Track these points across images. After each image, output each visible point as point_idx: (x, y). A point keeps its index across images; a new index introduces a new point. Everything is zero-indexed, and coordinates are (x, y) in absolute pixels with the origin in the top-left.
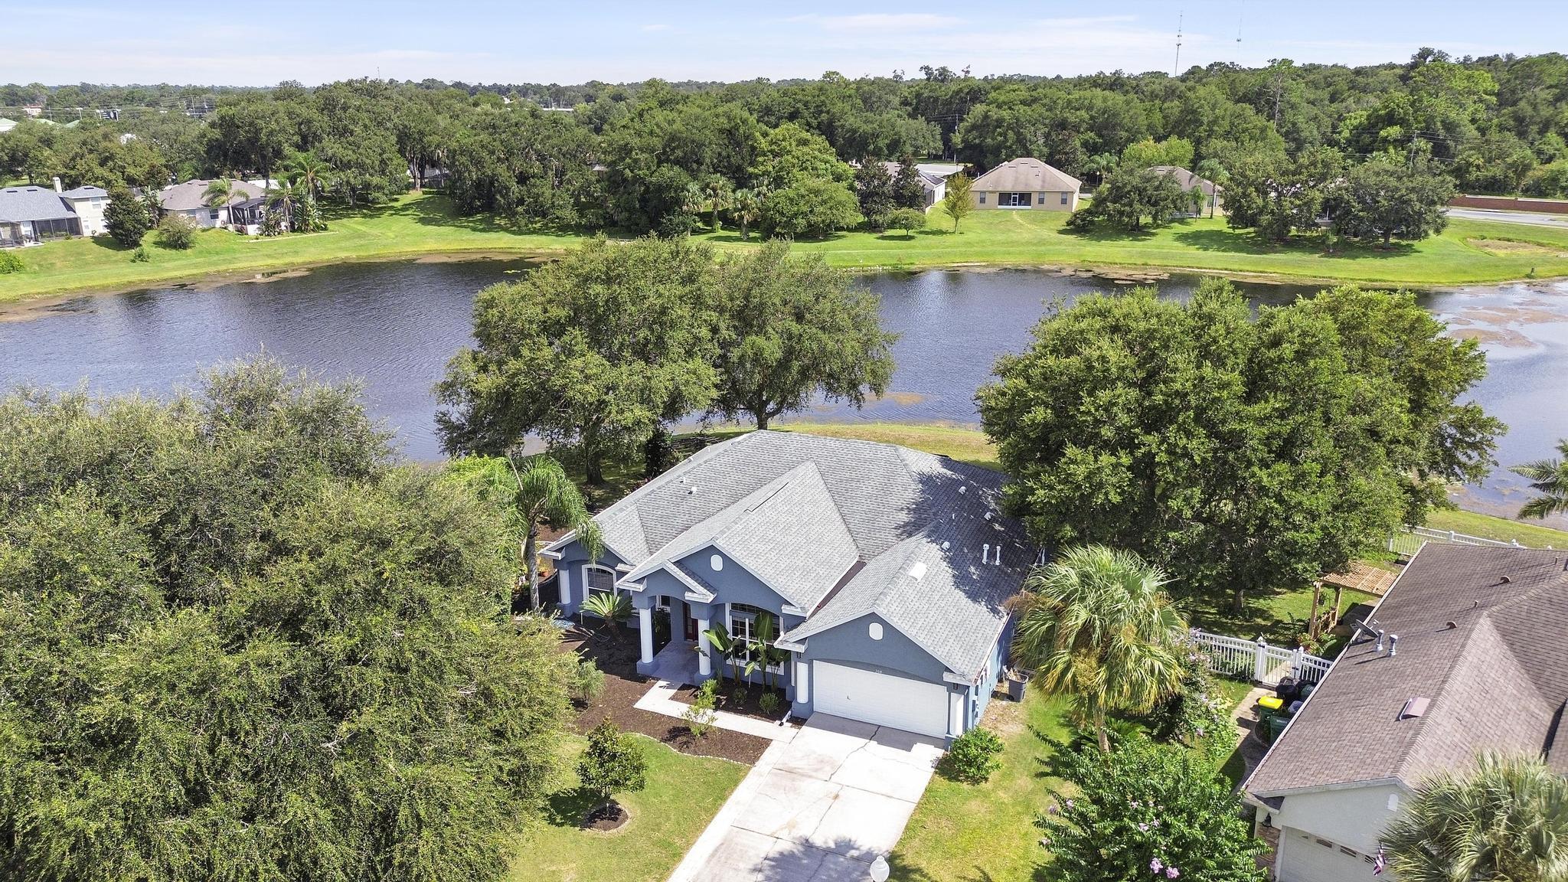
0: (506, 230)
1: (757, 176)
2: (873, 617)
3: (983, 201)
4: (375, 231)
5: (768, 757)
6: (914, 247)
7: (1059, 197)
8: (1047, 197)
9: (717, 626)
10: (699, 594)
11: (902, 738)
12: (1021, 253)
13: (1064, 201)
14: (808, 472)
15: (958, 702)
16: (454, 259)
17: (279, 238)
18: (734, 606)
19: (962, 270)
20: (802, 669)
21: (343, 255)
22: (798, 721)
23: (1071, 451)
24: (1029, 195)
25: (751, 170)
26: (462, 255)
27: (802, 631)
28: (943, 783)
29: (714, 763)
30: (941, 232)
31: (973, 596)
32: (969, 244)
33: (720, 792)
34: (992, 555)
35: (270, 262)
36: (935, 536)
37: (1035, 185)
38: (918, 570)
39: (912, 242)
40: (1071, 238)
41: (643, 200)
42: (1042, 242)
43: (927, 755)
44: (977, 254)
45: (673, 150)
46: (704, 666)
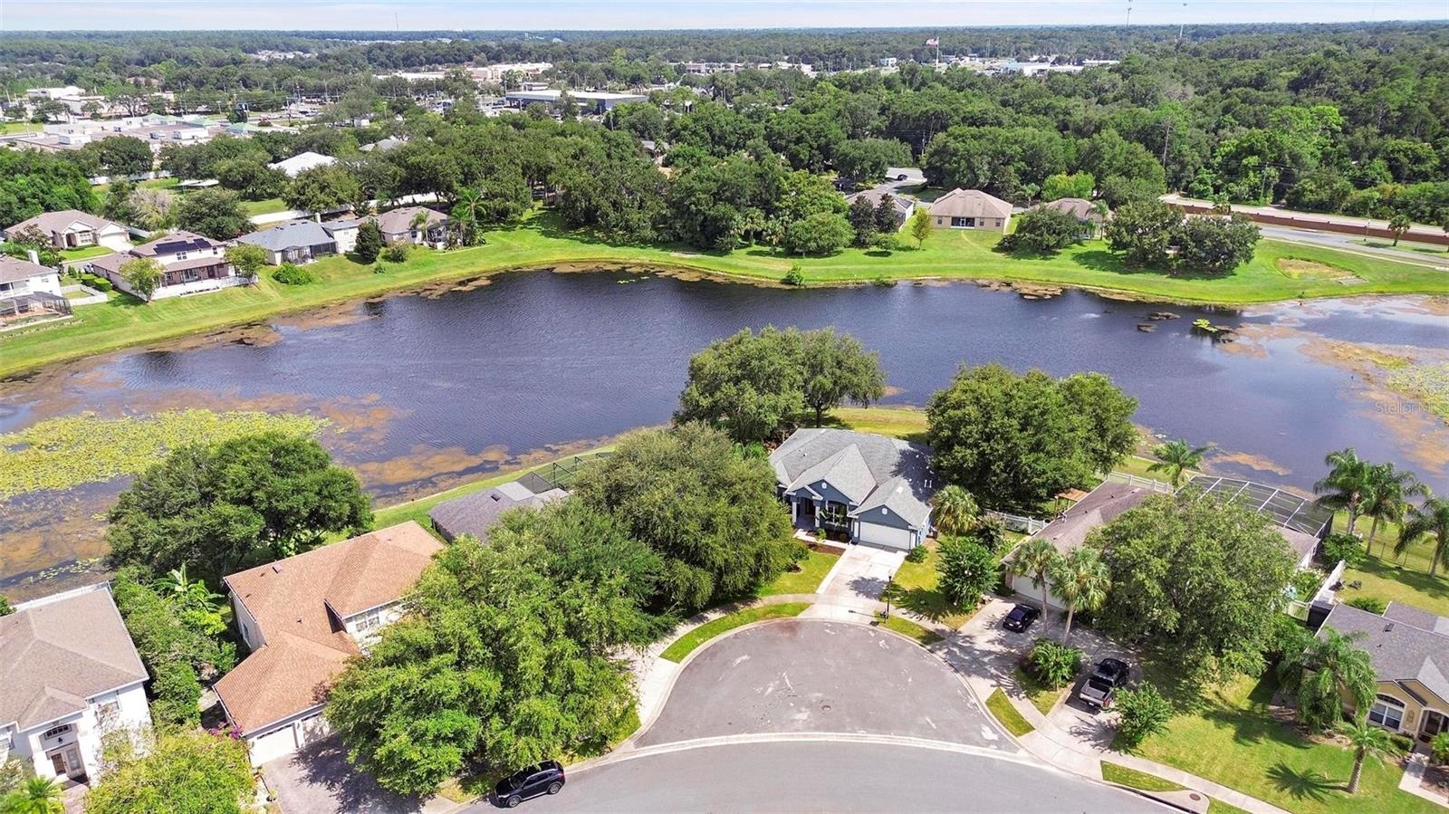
0: (604, 242)
1: (781, 209)
2: (884, 506)
3: (940, 222)
4: (515, 243)
5: (845, 555)
6: (890, 263)
7: (994, 222)
8: (986, 221)
9: (822, 508)
10: (818, 497)
11: (894, 550)
12: (965, 269)
13: (998, 225)
14: (853, 448)
15: (913, 536)
16: (578, 269)
17: (457, 251)
18: (830, 502)
19: (924, 283)
20: (856, 524)
21: (503, 265)
22: (854, 543)
23: (956, 448)
24: (974, 219)
25: (777, 204)
26: (584, 265)
27: (857, 511)
28: (907, 563)
29: (828, 555)
30: (909, 249)
31: (920, 499)
32: (929, 261)
33: (831, 563)
34: (928, 484)
35: (460, 271)
36: (906, 476)
37: (977, 213)
38: (900, 490)
39: (890, 258)
40: (1000, 256)
41: (703, 225)
42: (980, 260)
43: (902, 555)
44: (935, 270)
45: (724, 191)
46: (817, 524)
